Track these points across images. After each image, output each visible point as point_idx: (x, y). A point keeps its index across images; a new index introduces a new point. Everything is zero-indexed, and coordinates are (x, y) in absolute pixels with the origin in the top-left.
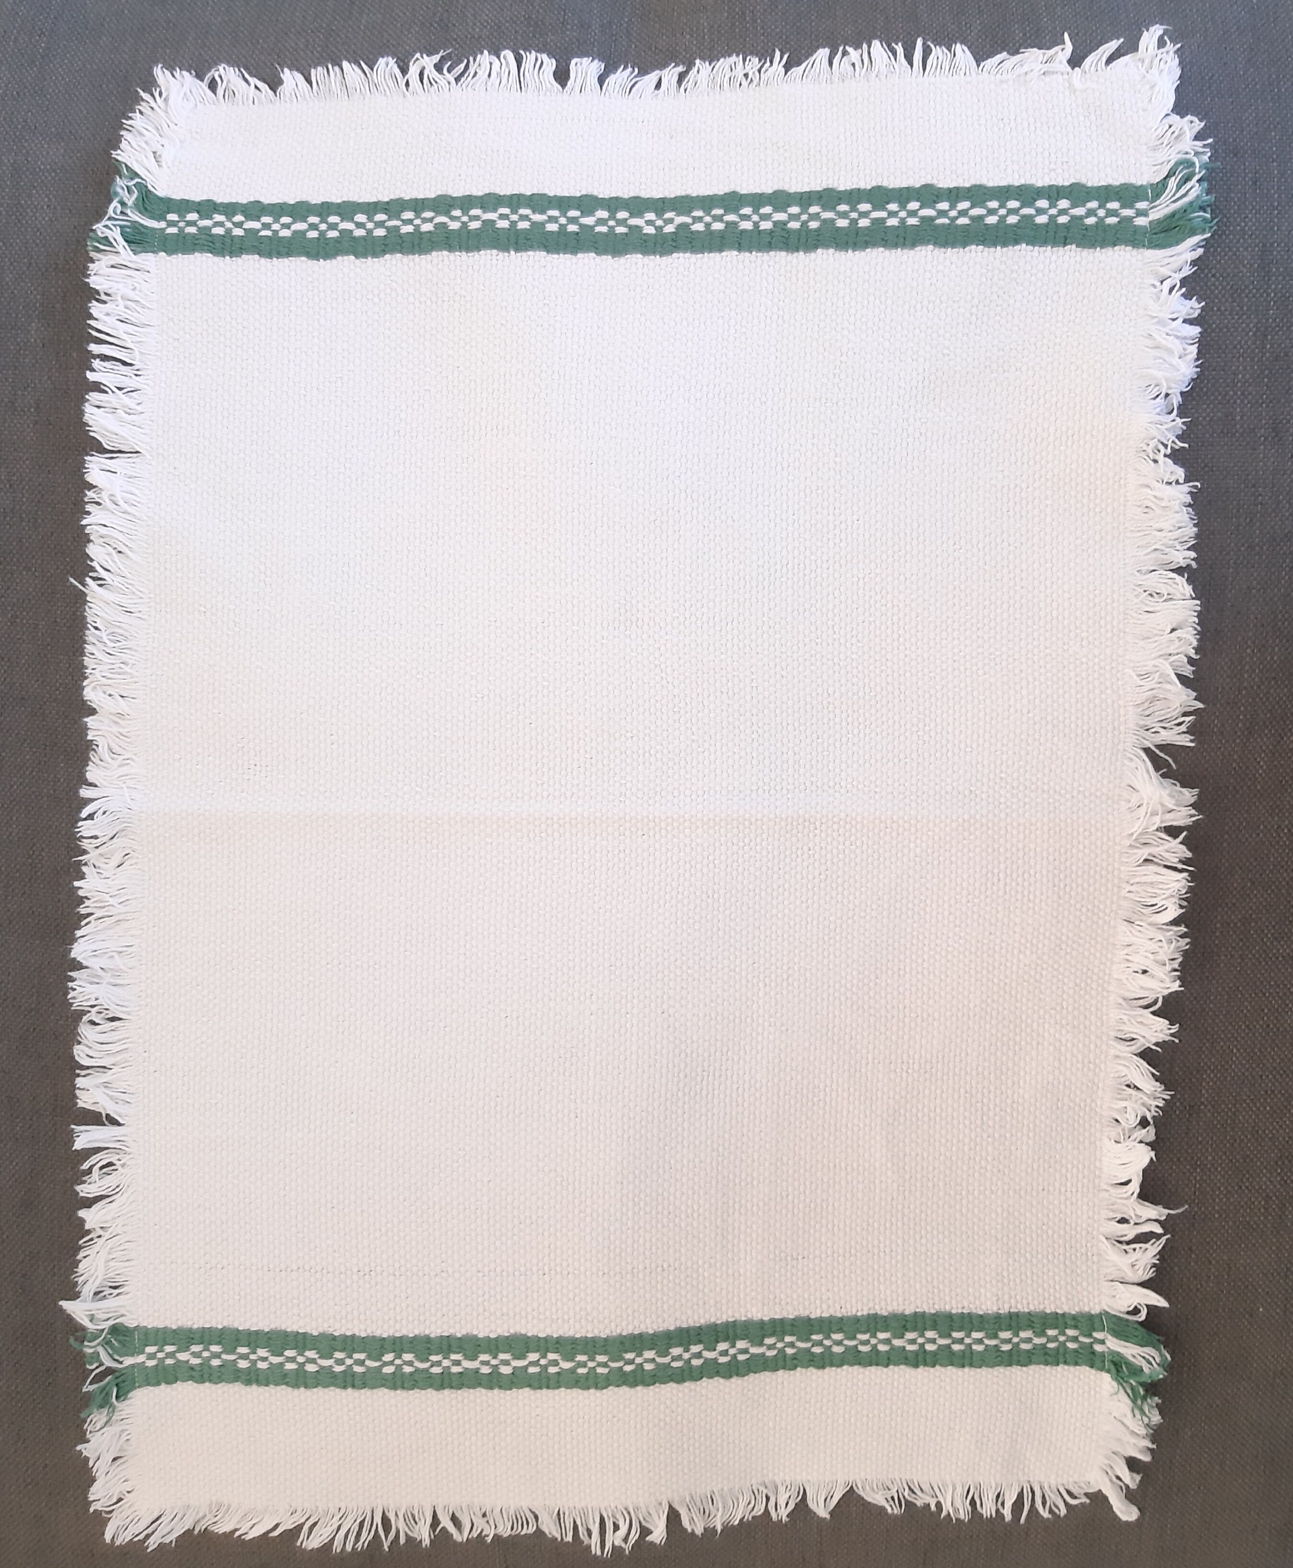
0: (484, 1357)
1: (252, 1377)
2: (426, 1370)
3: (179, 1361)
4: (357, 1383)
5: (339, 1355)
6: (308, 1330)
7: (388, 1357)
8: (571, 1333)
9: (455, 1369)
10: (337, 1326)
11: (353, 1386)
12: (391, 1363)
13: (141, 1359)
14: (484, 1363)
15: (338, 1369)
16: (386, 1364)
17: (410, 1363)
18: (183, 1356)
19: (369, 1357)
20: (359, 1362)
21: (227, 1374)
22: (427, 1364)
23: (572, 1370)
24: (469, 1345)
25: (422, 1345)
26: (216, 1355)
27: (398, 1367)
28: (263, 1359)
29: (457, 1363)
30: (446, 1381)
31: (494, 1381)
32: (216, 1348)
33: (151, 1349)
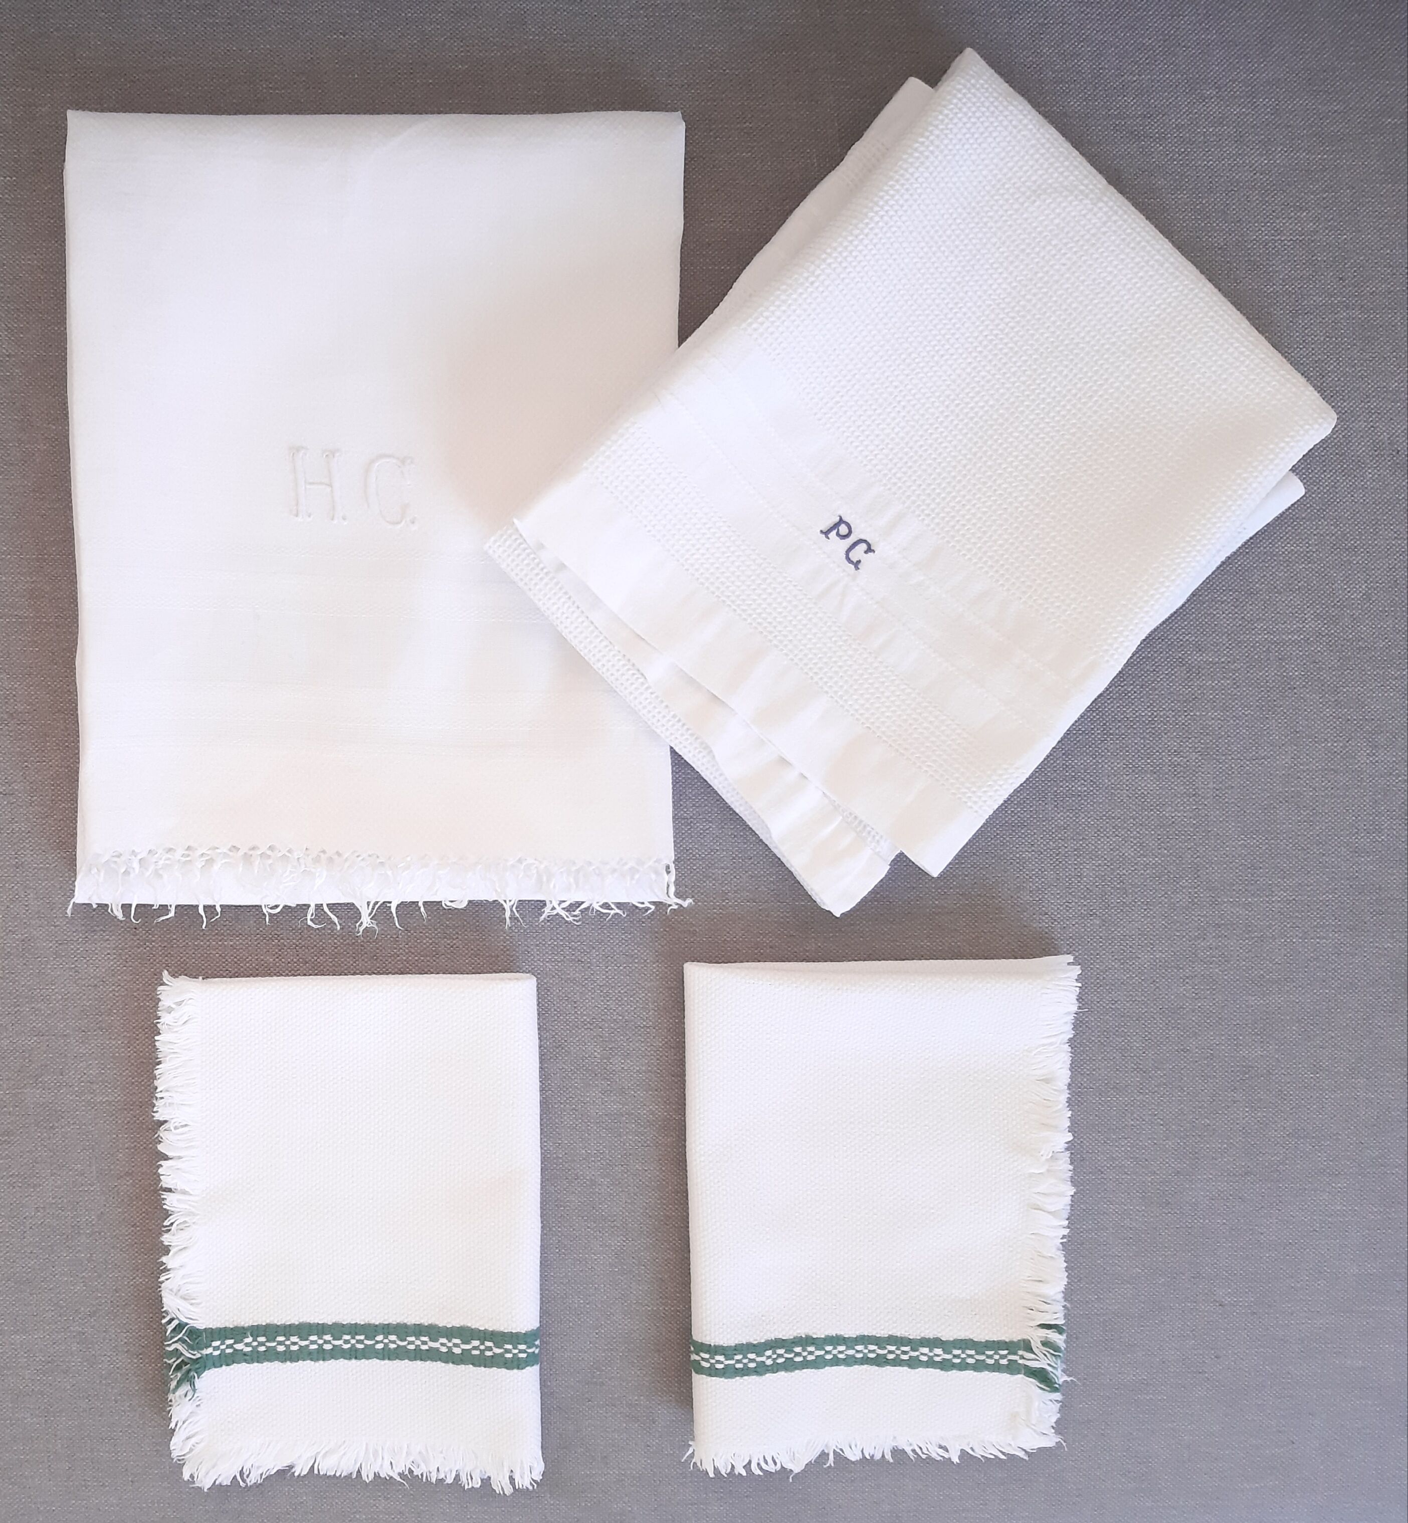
0: (443, 1340)
1: (289, 1357)
2: (405, 1347)
3: (235, 1350)
4: (358, 1355)
5: (347, 1337)
6: (325, 1321)
7: (380, 1338)
8: (502, 1329)
9: (424, 1347)
10: (345, 1317)
11: (356, 1358)
12: (382, 1342)
13: (209, 1350)
14: (442, 1344)
15: (346, 1347)
16: (377, 1342)
17: (394, 1342)
18: (239, 1346)
19: (367, 1338)
20: (360, 1342)
21: (271, 1356)
22: (405, 1343)
23: (502, 1355)
24: (433, 1332)
25: (402, 1330)
26: (262, 1343)
27: (386, 1345)
28: (294, 1344)
29: (424, 1343)
30: (418, 1355)
31: (449, 1358)
32: (262, 1339)
33: (216, 1343)
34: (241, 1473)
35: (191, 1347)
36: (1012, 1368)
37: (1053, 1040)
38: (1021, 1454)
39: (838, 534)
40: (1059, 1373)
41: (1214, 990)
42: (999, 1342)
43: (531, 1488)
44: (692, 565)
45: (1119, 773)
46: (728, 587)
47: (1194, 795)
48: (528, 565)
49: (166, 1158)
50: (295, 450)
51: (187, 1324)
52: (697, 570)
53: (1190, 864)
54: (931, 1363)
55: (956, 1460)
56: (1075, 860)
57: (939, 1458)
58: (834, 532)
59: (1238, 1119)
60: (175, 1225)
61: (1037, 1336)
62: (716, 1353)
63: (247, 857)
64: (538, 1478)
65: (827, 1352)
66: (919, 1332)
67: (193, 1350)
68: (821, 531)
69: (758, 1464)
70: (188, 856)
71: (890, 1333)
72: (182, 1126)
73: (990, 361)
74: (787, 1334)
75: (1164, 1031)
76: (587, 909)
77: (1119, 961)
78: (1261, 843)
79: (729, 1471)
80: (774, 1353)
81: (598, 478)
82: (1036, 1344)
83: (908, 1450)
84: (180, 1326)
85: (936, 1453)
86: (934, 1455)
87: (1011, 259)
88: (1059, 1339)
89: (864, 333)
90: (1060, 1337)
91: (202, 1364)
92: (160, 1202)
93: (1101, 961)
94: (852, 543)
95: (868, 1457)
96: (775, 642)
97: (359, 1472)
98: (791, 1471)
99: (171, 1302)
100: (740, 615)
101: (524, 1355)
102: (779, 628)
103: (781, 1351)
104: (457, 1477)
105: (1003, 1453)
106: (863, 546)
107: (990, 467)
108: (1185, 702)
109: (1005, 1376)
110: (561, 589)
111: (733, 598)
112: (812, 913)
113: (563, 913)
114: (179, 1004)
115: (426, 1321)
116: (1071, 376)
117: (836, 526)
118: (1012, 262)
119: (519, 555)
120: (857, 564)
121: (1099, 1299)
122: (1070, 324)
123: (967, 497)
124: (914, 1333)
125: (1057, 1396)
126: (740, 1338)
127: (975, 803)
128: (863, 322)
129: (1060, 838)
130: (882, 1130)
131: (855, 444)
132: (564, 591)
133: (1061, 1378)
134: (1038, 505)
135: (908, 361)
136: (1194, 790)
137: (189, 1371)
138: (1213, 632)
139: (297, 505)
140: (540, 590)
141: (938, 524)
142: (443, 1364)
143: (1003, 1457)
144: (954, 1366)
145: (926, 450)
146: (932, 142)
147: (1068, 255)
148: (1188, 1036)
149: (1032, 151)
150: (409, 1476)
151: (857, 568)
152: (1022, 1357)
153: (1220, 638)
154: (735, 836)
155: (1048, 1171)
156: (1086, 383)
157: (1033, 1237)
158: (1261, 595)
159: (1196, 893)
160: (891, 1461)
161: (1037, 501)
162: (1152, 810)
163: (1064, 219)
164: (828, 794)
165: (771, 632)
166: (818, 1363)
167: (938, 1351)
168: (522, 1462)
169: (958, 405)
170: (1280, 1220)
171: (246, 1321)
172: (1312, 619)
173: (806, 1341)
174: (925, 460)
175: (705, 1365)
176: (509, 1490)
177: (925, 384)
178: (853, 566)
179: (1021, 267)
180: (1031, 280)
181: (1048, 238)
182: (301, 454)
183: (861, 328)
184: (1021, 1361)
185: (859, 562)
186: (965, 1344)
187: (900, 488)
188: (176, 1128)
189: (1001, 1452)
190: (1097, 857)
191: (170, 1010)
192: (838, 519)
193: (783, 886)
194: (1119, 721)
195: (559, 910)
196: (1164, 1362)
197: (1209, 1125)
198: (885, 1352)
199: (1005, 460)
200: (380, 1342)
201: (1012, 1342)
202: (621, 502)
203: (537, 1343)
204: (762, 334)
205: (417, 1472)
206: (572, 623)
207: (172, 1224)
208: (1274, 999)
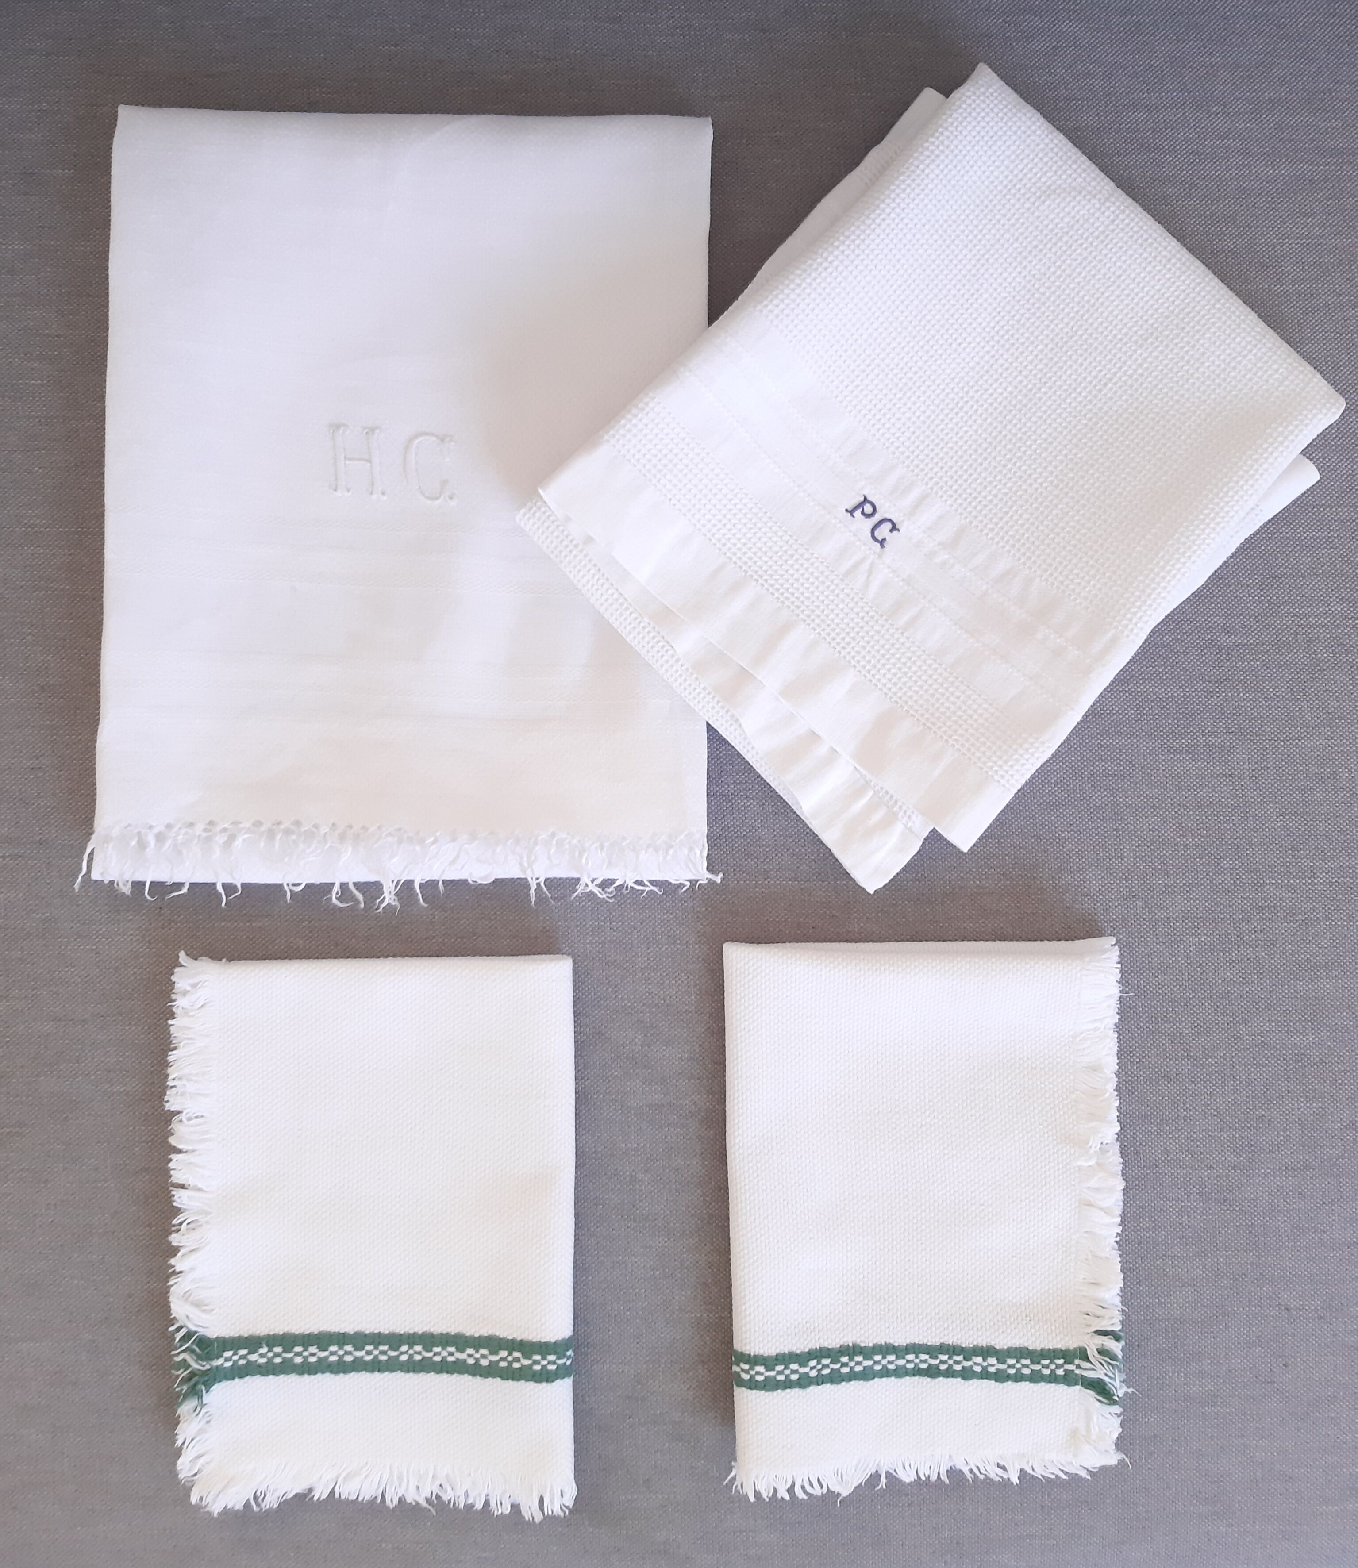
0: (470, 1351)
1: (307, 1369)
2: (431, 1358)
3: (249, 1361)
4: (381, 1368)
5: (369, 1348)
7: (404, 1348)
8: (530, 1338)
9: (451, 1359)
10: (368, 1326)
11: (379, 1371)
12: (406, 1352)
13: (220, 1362)
14: (470, 1356)
15: (369, 1358)
16: (402, 1353)
17: (419, 1353)
18: (253, 1357)
19: (391, 1348)
20: (383, 1353)
21: (287, 1368)
22: (431, 1354)
23: (530, 1366)
24: (460, 1341)
25: (428, 1340)
26: (278, 1355)
27: (411, 1356)
28: (313, 1355)
29: (451, 1354)
30: (444, 1368)
31: (476, 1370)
32: (278, 1349)
33: (227, 1354)
34: (255, 1497)
35: (199, 1358)
36: (1069, 1379)
37: (1097, 1024)
38: (1084, 1474)
39: (863, 513)
40: (1117, 1384)
41: (1261, 974)
42: (1054, 1351)
43: (562, 1514)
44: (719, 540)
45: (1154, 753)
46: (755, 563)
47: (1230, 775)
48: (557, 537)
49: (179, 1151)
50: (336, 427)
51: (196, 1332)
52: (724, 545)
53: (1230, 845)
54: (985, 1375)
55: (1015, 1480)
56: (1115, 840)
57: (998, 1479)
58: (859, 511)
59: (1293, 1110)
60: (185, 1223)
61: (1092, 1344)
62: (756, 1364)
63: (271, 834)
64: (570, 1503)
65: (876, 1363)
66: (971, 1340)
67: (203, 1361)
68: (847, 510)
69: (803, 1487)
70: (210, 831)
71: (942, 1341)
72: (197, 1117)
73: (1008, 350)
74: (833, 1342)
75: (1213, 1017)
76: (621, 886)
77: (1164, 943)
78: (1300, 825)
79: (770, 1495)
80: (819, 1363)
81: (620, 451)
82: (1092, 1353)
83: (966, 1470)
84: (189, 1335)
85: (994, 1473)
86: (992, 1475)
87: (1024, 254)
88: (1116, 1347)
89: (881, 320)
90: (1117, 1343)
91: (211, 1378)
92: (169, 1198)
93: (1146, 944)
94: (877, 522)
95: (924, 1479)
96: (802, 616)
97: (383, 1496)
98: (839, 1494)
99: (179, 1308)
100: (768, 590)
101: (553, 1367)
102: (806, 603)
103: (826, 1361)
104: (487, 1503)
105: (1066, 1473)
106: (888, 526)
107: (1010, 450)
108: (1216, 682)
109: (1062, 1388)
110: (590, 561)
111: (760, 573)
112: (854, 892)
113: (596, 890)
114: (194, 986)
115: (453, 1331)
116: (1085, 364)
117: (861, 505)
118: (1026, 258)
119: (548, 527)
120: (882, 543)
121: (1160, 1304)
122: (1082, 316)
123: (988, 479)
124: (967, 1341)
125: (1117, 1409)
126: (782, 1348)
127: (1002, 777)
128: (879, 308)
129: (1098, 818)
130: (928, 1120)
131: (877, 426)
132: (593, 563)
133: (1120, 1390)
134: (1057, 486)
135: (926, 348)
136: (1230, 770)
137: (195, 1385)
138: (1241, 615)
139: (336, 479)
140: (570, 562)
141: (961, 505)
142: (470, 1377)
143: (1064, 1477)
144: (1008, 1378)
145: (947, 434)
146: (942, 142)
147: (1078, 251)
148: (1237, 1022)
149: (1040, 155)
150: (437, 1502)
151: (882, 546)
152: (1079, 1367)
153: (1248, 620)
154: (776, 813)
155: (1097, 1164)
156: (1101, 371)
157: (1086, 1235)
158: (1286, 579)
159: (1237, 874)
160: (947, 1482)
161: (1055, 482)
162: (1189, 790)
163: (1074, 217)
164: (858, 767)
165: (798, 607)
166: (867, 1375)
167: (992, 1361)
168: (552, 1487)
169: (977, 391)
170: (1342, 1217)
171: (262, 1329)
172: (1338, 602)
173: (853, 1350)
174: (947, 443)
175: (746, 1377)
176: (538, 1517)
177: (944, 370)
178: (879, 545)
179: (1034, 262)
180: (1045, 274)
181: (1059, 235)
182: (341, 431)
183: (877, 314)
184: (1077, 1371)
185: (884, 540)
186: (1020, 1353)
187: (922, 470)
188: (189, 1119)
189: (1062, 1471)
190: (1136, 837)
191: (185, 993)
192: (862, 499)
193: (825, 865)
194: (1152, 702)
195: (592, 888)
196: (1230, 1371)
197: (1263, 1115)
198: (937, 1362)
199: (1025, 443)
200: (404, 1353)
201: (1068, 1350)
202: (644, 475)
203: (570, 1353)
204: (777, 316)
205: (445, 1498)
206: (602, 595)
207: (181, 1223)
208: (1322, 983)
